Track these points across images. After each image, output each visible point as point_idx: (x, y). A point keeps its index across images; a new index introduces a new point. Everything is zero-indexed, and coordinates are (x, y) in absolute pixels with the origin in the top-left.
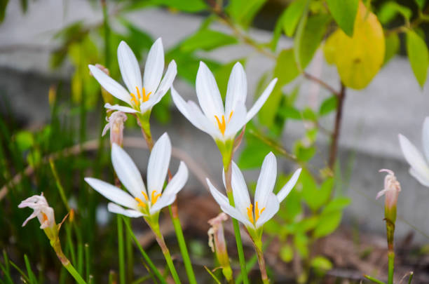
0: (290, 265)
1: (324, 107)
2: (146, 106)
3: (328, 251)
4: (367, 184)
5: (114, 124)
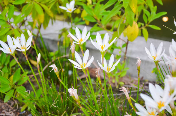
0: (114, 84)
1: (123, 46)
3: (123, 81)
4: (133, 65)
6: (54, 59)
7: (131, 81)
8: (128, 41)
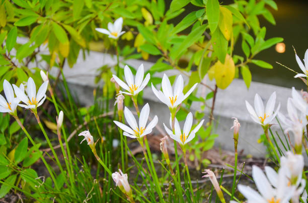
0: (193, 163)
1: (208, 96)
2: (136, 92)
5: (119, 100)
6: (86, 120)
7: (223, 156)
8: (216, 87)
